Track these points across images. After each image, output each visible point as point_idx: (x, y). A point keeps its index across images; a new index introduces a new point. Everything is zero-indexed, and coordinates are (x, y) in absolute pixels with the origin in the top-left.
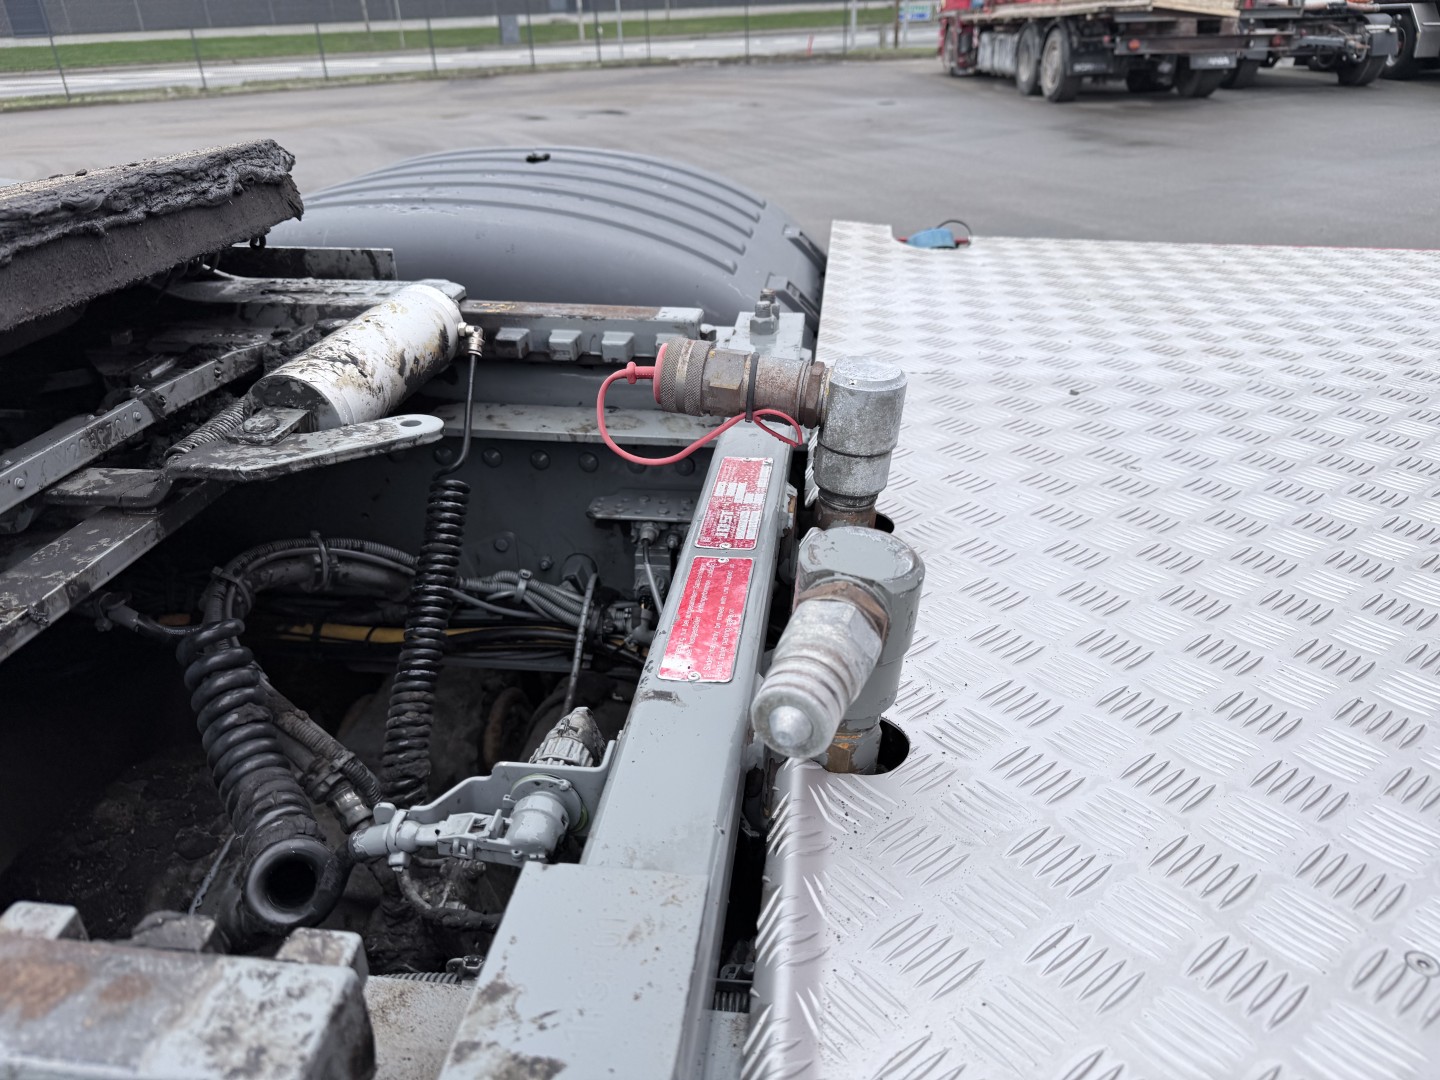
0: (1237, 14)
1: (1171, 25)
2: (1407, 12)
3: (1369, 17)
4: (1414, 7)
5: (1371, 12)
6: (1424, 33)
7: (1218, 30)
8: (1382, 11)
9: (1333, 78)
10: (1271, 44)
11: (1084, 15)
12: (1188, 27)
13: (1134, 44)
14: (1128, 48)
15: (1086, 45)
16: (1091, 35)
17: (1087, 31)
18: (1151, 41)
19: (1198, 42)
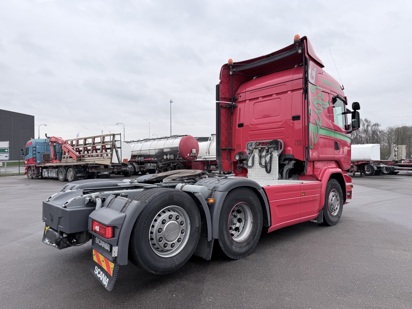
0: (111, 164)
1: (99, 166)
2: (133, 164)
3: (128, 165)
4: (133, 163)
5: (128, 164)
6: (137, 167)
7: (108, 167)
8: (130, 164)
9: (124, 176)
10: (117, 170)
11: (81, 165)
12: (102, 167)
13: (93, 170)
14: (92, 171)
15: (79, 171)
16: (79, 169)
17: (78, 168)
18: (96, 170)
19: (105, 170)
